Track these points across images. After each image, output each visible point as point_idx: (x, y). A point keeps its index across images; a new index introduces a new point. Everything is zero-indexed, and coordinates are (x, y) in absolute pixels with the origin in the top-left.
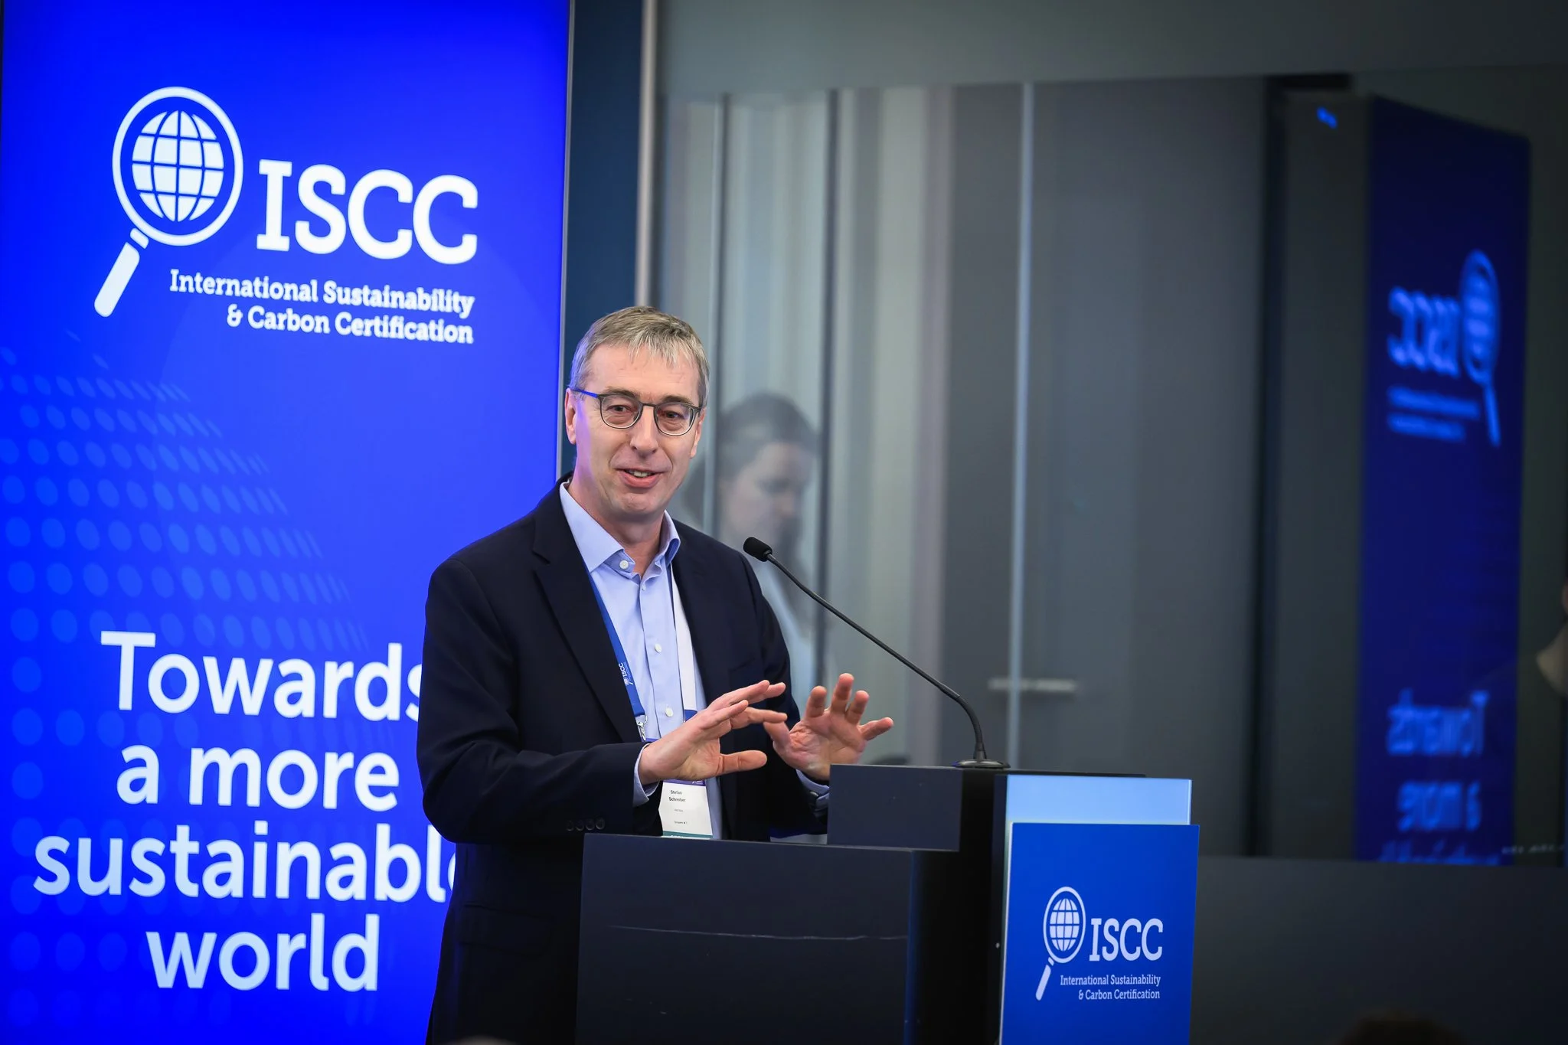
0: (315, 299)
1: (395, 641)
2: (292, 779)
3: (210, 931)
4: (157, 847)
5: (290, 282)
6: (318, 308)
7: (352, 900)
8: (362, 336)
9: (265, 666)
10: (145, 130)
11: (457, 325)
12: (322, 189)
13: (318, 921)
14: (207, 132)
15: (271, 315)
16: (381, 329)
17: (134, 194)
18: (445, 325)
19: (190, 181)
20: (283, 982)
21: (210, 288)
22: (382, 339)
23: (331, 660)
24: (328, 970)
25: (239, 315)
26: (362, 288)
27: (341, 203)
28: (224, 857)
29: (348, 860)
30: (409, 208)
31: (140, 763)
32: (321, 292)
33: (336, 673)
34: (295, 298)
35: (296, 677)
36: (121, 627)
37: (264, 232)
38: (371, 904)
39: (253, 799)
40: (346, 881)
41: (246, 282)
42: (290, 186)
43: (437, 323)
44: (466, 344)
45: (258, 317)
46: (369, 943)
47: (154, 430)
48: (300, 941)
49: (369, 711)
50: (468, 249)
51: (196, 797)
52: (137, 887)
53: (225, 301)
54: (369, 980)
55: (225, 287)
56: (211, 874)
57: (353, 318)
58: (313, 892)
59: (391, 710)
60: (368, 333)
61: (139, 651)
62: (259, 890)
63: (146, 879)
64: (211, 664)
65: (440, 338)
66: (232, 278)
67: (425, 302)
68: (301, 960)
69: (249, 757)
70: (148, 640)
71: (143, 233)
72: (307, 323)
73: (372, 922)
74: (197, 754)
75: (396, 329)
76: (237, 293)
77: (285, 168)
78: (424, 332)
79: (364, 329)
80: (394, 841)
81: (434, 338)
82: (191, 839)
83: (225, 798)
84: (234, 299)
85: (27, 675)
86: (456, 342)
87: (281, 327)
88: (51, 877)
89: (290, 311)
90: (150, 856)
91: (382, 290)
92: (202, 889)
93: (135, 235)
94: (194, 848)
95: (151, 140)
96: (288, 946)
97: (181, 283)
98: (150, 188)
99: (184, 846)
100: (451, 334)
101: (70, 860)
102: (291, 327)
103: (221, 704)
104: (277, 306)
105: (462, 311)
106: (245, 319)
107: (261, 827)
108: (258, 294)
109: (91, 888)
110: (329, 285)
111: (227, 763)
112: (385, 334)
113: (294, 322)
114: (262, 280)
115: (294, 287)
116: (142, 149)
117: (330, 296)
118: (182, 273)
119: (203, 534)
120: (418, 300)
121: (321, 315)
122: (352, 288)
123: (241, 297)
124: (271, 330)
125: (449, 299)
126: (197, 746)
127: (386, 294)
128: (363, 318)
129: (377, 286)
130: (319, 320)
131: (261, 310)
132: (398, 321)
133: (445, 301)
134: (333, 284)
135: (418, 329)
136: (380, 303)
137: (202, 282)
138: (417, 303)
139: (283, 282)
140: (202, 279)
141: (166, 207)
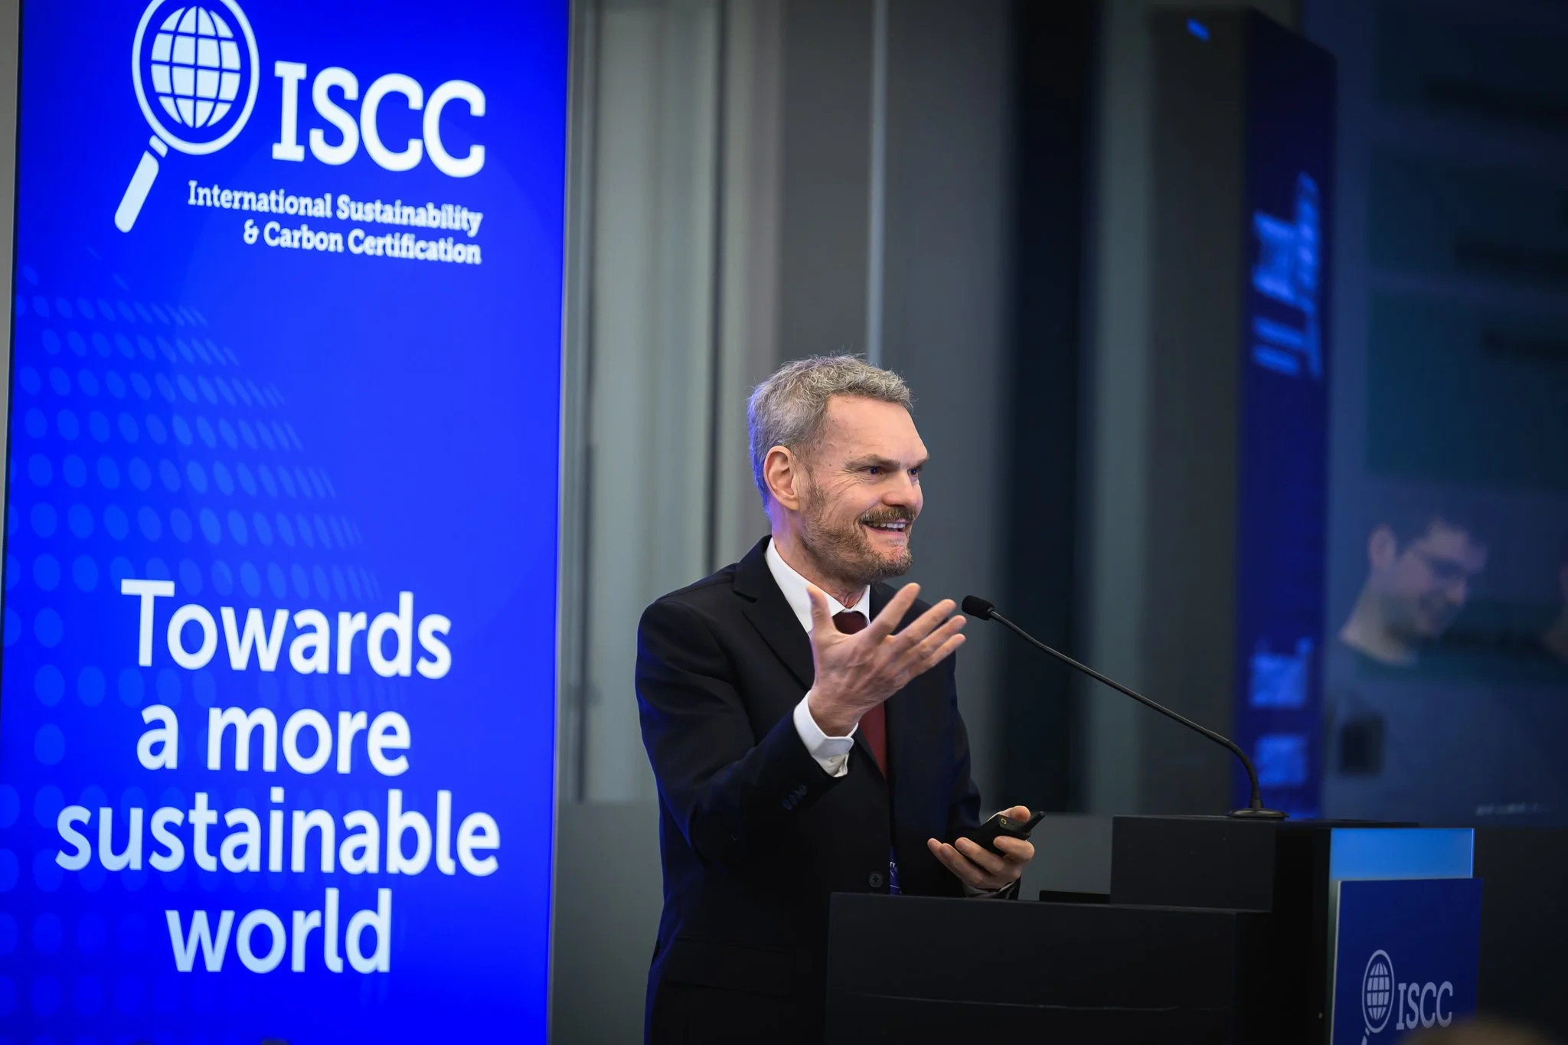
0: (329, 214)
1: (407, 590)
2: (308, 741)
3: (228, 908)
4: (175, 815)
5: (306, 195)
6: (331, 224)
7: (365, 874)
8: (375, 256)
9: (281, 617)
10: (165, 27)
11: (465, 244)
12: (336, 94)
13: (332, 896)
14: (224, 30)
15: (286, 232)
16: (393, 247)
17: (153, 97)
18: (455, 244)
19: (208, 84)
20: (298, 965)
21: (227, 202)
22: (393, 259)
23: (345, 610)
24: (342, 952)
25: (255, 232)
26: (374, 203)
27: (354, 109)
28: (241, 828)
29: (360, 830)
30: (420, 114)
31: (159, 724)
32: (335, 207)
33: (350, 624)
34: (310, 214)
35: (310, 629)
36: (141, 575)
37: (279, 141)
38: (383, 878)
39: (270, 764)
40: (359, 853)
41: (263, 196)
42: (305, 89)
43: (446, 242)
44: (473, 265)
46: (381, 919)
47: (173, 358)
48: (315, 918)
49: (383, 668)
50: (475, 160)
51: (214, 762)
52: (157, 861)
53: (240, 216)
54: (381, 961)
55: (241, 201)
56: (229, 844)
57: (367, 235)
58: (327, 866)
59: (401, 665)
60: (380, 252)
61: (159, 601)
62: (276, 864)
63: (165, 852)
64: (228, 614)
65: (449, 258)
66: (249, 190)
67: (434, 218)
68: (316, 938)
69: (265, 717)
70: (167, 589)
71: (163, 140)
72: (322, 241)
73: (385, 896)
74: (215, 713)
75: (406, 248)
76: (254, 208)
77: (299, 71)
78: (436, 251)
79: (376, 248)
80: (406, 808)
81: (443, 258)
82: (210, 807)
83: (242, 763)
84: (250, 214)
85: (49, 628)
86: (464, 264)
87: (296, 245)
88: (72, 851)
89: (304, 227)
90: (169, 827)
91: (393, 205)
92: (220, 863)
93: (154, 142)
94: (212, 817)
95: (170, 38)
96: (304, 923)
97: (201, 195)
98: (169, 91)
99: (202, 816)
100: (460, 253)
101: (90, 831)
102: (305, 246)
103: (239, 660)
104: (292, 222)
105: (471, 229)
106: (261, 236)
107: (277, 794)
108: (274, 209)
109: (112, 862)
110: (343, 199)
111: (243, 722)
112: (396, 254)
113: (309, 240)
114: (277, 193)
115: (308, 201)
116: (161, 48)
117: (343, 212)
118: (200, 185)
119: (220, 472)
120: (428, 216)
121: (335, 232)
122: (365, 203)
123: (257, 212)
124: (287, 249)
125: (457, 216)
126: (215, 706)
127: (398, 209)
128: (375, 236)
129: (389, 200)
130: (333, 237)
131: (277, 227)
132: (409, 240)
133: (454, 217)
134: (346, 198)
135: (428, 248)
136: (391, 220)
137: (219, 195)
138: (427, 219)
139: (298, 196)
140: (219, 192)
141: (184, 112)
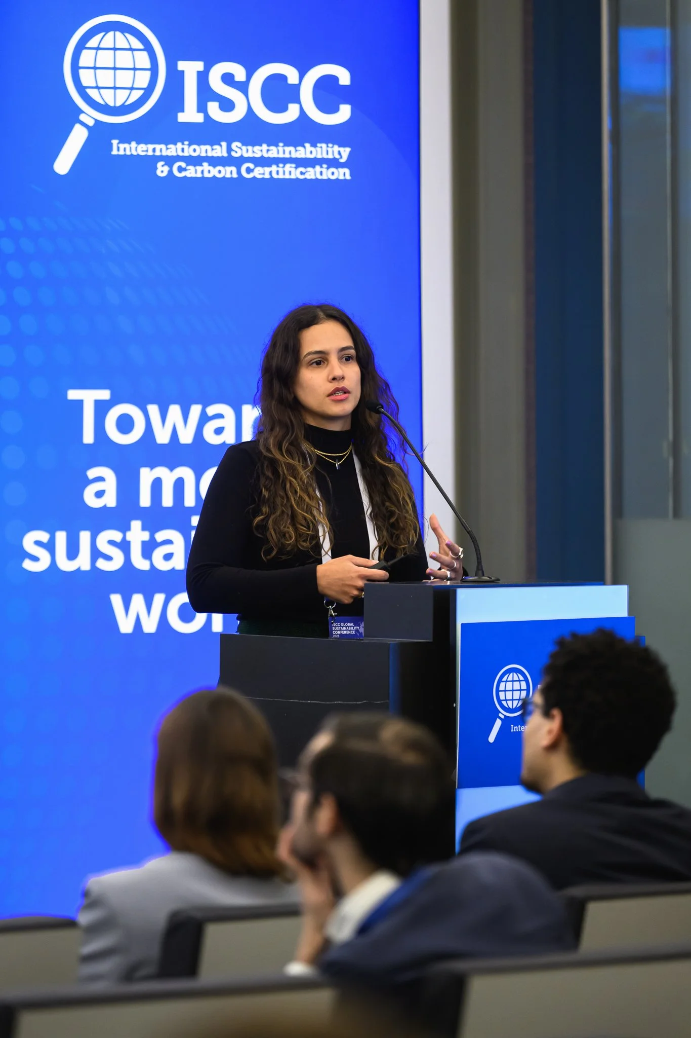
0: (225, 155)
3: (160, 592)
5: (205, 144)
6: (228, 161)
9: (196, 410)
10: (89, 45)
11: (337, 167)
12: (228, 79)
14: (136, 44)
15: (191, 168)
16: (278, 173)
17: (81, 90)
18: (328, 168)
19: (124, 78)
20: (217, 627)
21: (143, 151)
22: (279, 180)
23: (246, 404)
25: (166, 169)
26: (260, 145)
27: (243, 87)
28: (168, 542)
30: (297, 88)
31: (101, 479)
32: (229, 149)
33: (250, 412)
34: (209, 155)
35: (219, 416)
37: (183, 111)
39: (189, 501)
41: (171, 146)
42: (203, 78)
43: (321, 167)
44: (345, 180)
47: (103, 251)
50: (344, 113)
51: (145, 500)
52: (102, 564)
53: (153, 160)
55: (154, 150)
56: (158, 554)
57: (256, 166)
60: (267, 176)
61: (97, 403)
64: (153, 410)
65: (324, 177)
66: (159, 143)
67: (311, 152)
69: (186, 473)
70: (105, 395)
71: (90, 116)
72: (220, 172)
74: (144, 471)
75: (290, 172)
76: (164, 153)
77: (199, 66)
78: (311, 174)
79: (264, 174)
81: (319, 177)
82: (144, 529)
83: (168, 500)
84: (161, 158)
86: (337, 179)
87: (199, 175)
88: (35, 559)
89: (205, 164)
90: (112, 543)
91: (277, 146)
92: (152, 564)
93: (82, 117)
94: (146, 536)
95: (93, 52)
97: (119, 148)
98: (94, 85)
99: (137, 534)
100: (333, 174)
101: (50, 546)
102: (206, 175)
103: (162, 436)
104: (196, 161)
105: (341, 157)
106: (171, 172)
108: (181, 154)
109: (66, 565)
110: (236, 145)
111: (168, 477)
112: (281, 176)
113: (209, 172)
114: (183, 144)
115: (208, 147)
116: (86, 59)
117: (236, 152)
119: (144, 321)
120: (305, 152)
121: (230, 165)
122: (253, 145)
123: (167, 156)
124: (192, 178)
125: (330, 150)
126: (145, 466)
127: (281, 149)
128: (263, 166)
129: (273, 143)
130: (229, 169)
131: (183, 165)
132: (291, 167)
133: (327, 151)
134: (239, 144)
135: (307, 172)
136: (276, 155)
137: (136, 148)
138: (305, 154)
139: (199, 145)
140: (136, 145)
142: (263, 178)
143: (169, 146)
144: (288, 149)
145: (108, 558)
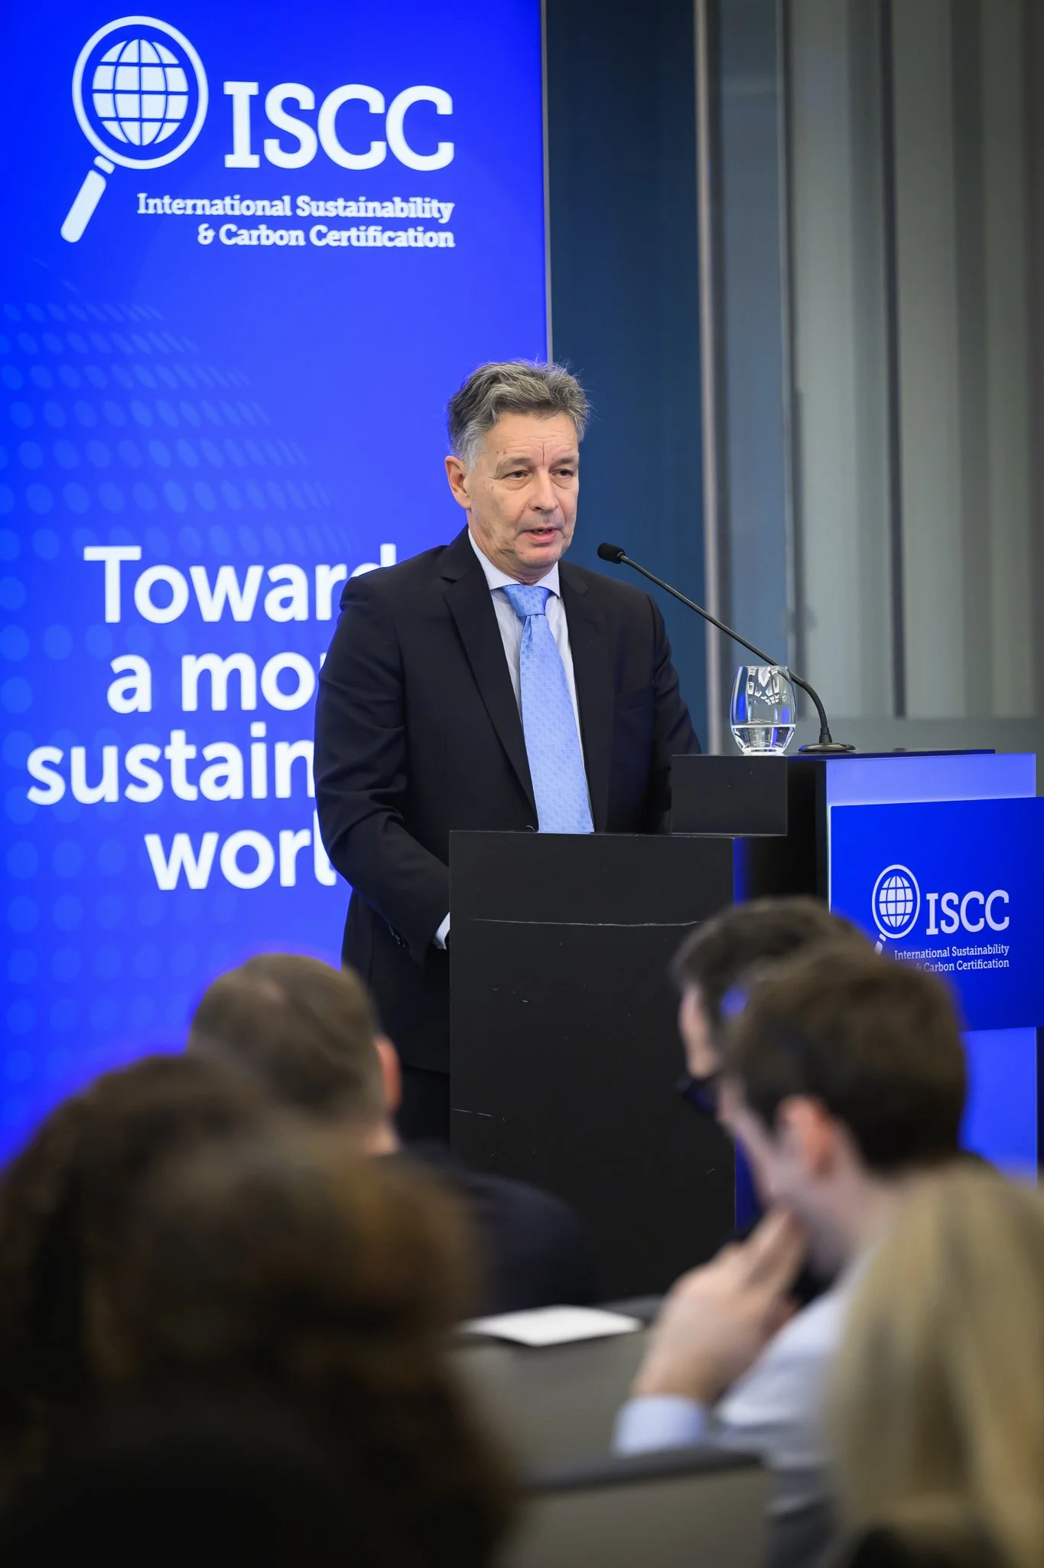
0: (289, 213)
1: (388, 542)
2: (288, 682)
3: (211, 830)
5: (262, 199)
6: (293, 222)
9: (255, 573)
10: (106, 58)
11: (436, 231)
12: (290, 106)
14: (168, 57)
15: (243, 232)
16: (358, 237)
17: (96, 122)
18: (424, 232)
19: (153, 107)
20: (288, 879)
21: (179, 209)
22: (359, 248)
23: (322, 563)
25: (211, 234)
26: (335, 200)
27: (311, 118)
28: (221, 761)
30: (382, 119)
31: (129, 672)
32: (294, 206)
33: (327, 577)
34: (268, 214)
35: (286, 582)
36: (104, 541)
37: (231, 152)
39: (249, 702)
41: (217, 201)
42: (257, 105)
43: (416, 230)
44: (447, 248)
45: (230, 234)
47: (130, 351)
48: (303, 838)
50: (445, 154)
52: (134, 793)
53: (193, 221)
55: (194, 207)
56: (208, 777)
57: (329, 230)
60: (344, 243)
61: (124, 565)
62: (259, 791)
64: (198, 573)
65: (420, 244)
66: (202, 198)
67: (402, 210)
68: (305, 858)
69: (242, 662)
70: (133, 553)
71: (108, 159)
72: (282, 238)
74: (188, 660)
75: (374, 238)
76: (208, 212)
77: (252, 88)
78: (404, 239)
79: (340, 240)
81: (413, 244)
82: (188, 742)
83: (219, 703)
84: (204, 219)
85: (12, 595)
86: (437, 248)
87: (255, 242)
88: (44, 787)
89: (263, 227)
91: (357, 201)
92: (200, 793)
93: (99, 161)
94: (191, 752)
95: (112, 68)
96: (291, 843)
97: (148, 205)
98: (113, 115)
99: (179, 749)
100: (431, 240)
101: (63, 769)
102: (264, 242)
103: (211, 612)
104: (249, 223)
105: (442, 217)
106: (216, 237)
107: (258, 729)
108: (229, 212)
109: (85, 795)
110: (303, 199)
111: (219, 668)
112: (362, 243)
113: (268, 237)
114: (232, 199)
115: (266, 203)
116: (103, 77)
117: (303, 210)
118: (151, 196)
119: (184, 449)
120: (395, 208)
121: (295, 229)
122: (326, 200)
123: (211, 216)
124: (245, 246)
125: (427, 206)
126: (189, 653)
127: (362, 205)
128: (339, 229)
129: (353, 196)
130: (294, 233)
131: (233, 228)
132: (375, 231)
133: (423, 208)
134: (307, 198)
135: (397, 237)
136: (355, 214)
137: (171, 204)
138: (394, 211)
139: (254, 199)
140: (170, 201)
141: (132, 133)
142: (339, 246)
143: (214, 202)
144: (371, 205)
145: (142, 784)
